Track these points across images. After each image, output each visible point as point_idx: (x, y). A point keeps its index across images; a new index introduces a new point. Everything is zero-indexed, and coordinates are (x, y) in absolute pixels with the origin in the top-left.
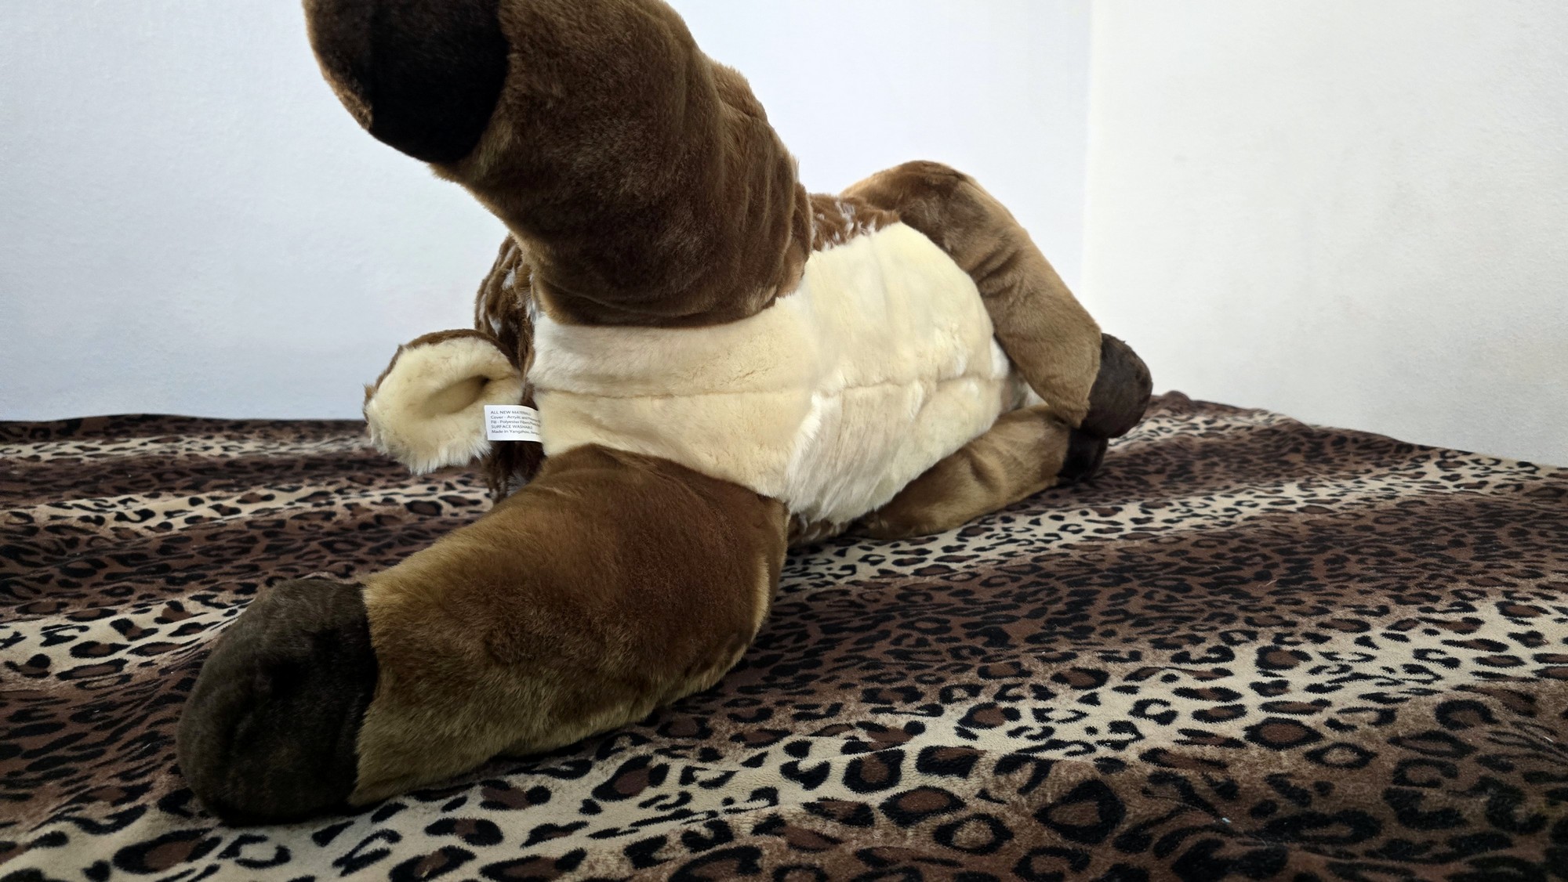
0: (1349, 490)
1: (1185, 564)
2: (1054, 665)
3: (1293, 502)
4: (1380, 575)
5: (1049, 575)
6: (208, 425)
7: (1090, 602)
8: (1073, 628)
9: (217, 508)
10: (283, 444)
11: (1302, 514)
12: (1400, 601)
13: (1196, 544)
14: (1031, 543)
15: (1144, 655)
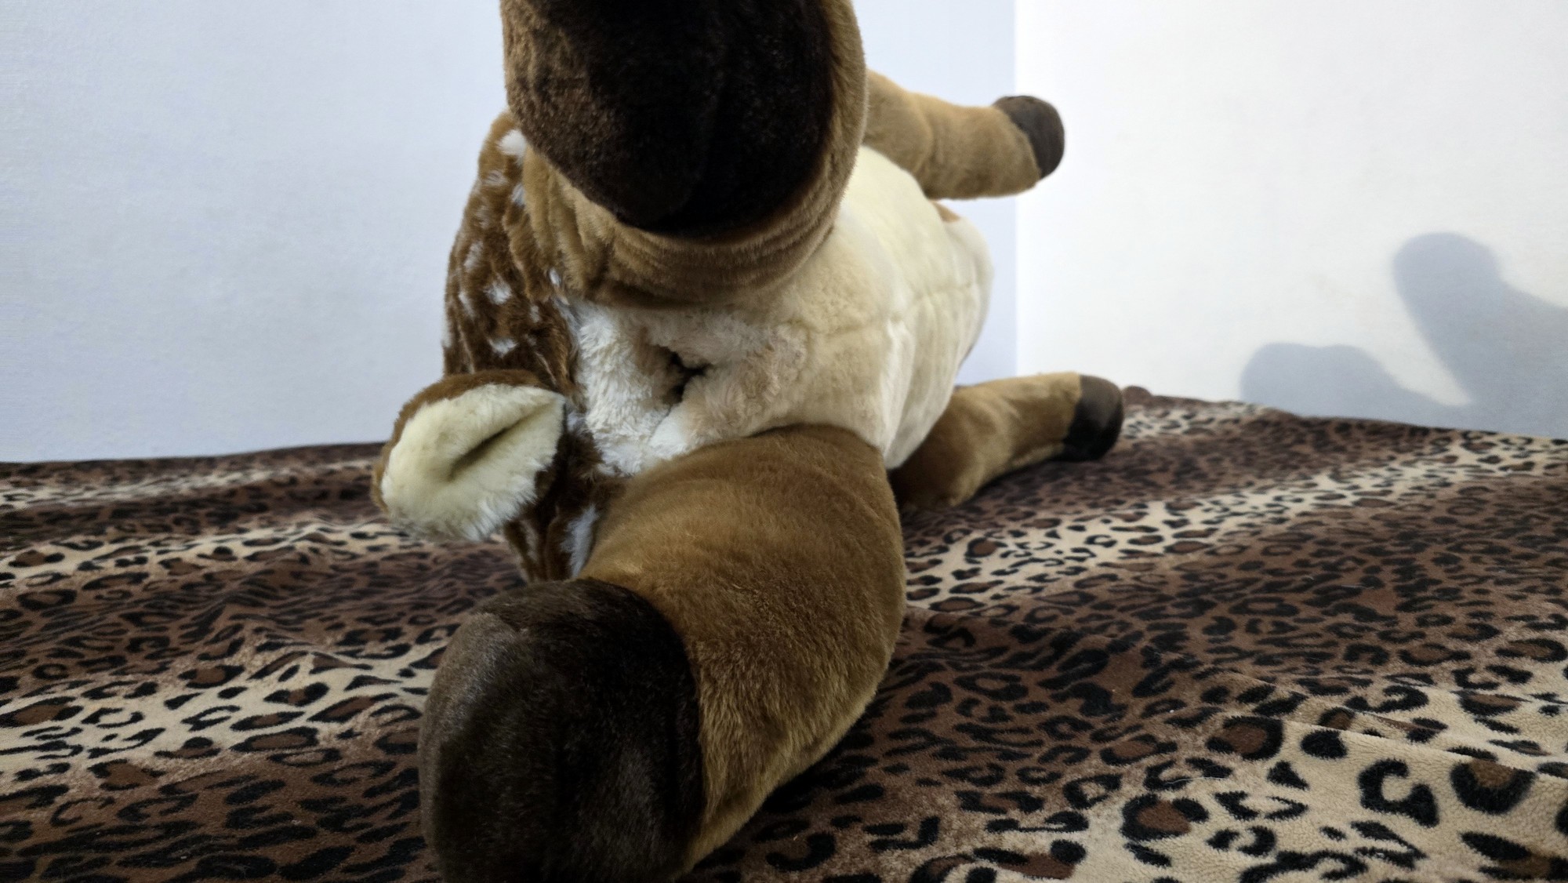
0: (1390, 479)
2: (1197, 728)
3: (1342, 497)
7: (1181, 638)
11: (1361, 509)
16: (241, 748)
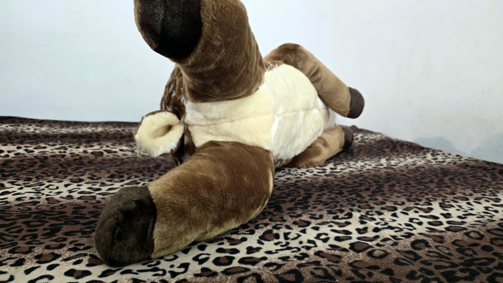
0: (401, 162)
1: (343, 185)
2: (294, 218)
3: (382, 165)
4: (404, 191)
5: (299, 187)
6: (31, 121)
7: (310, 197)
8: (304, 206)
9: (26, 150)
10: (55, 129)
11: (384, 169)
12: (409, 200)
13: (348, 178)
14: (296, 175)
15: (324, 216)
16: (79, 198)
